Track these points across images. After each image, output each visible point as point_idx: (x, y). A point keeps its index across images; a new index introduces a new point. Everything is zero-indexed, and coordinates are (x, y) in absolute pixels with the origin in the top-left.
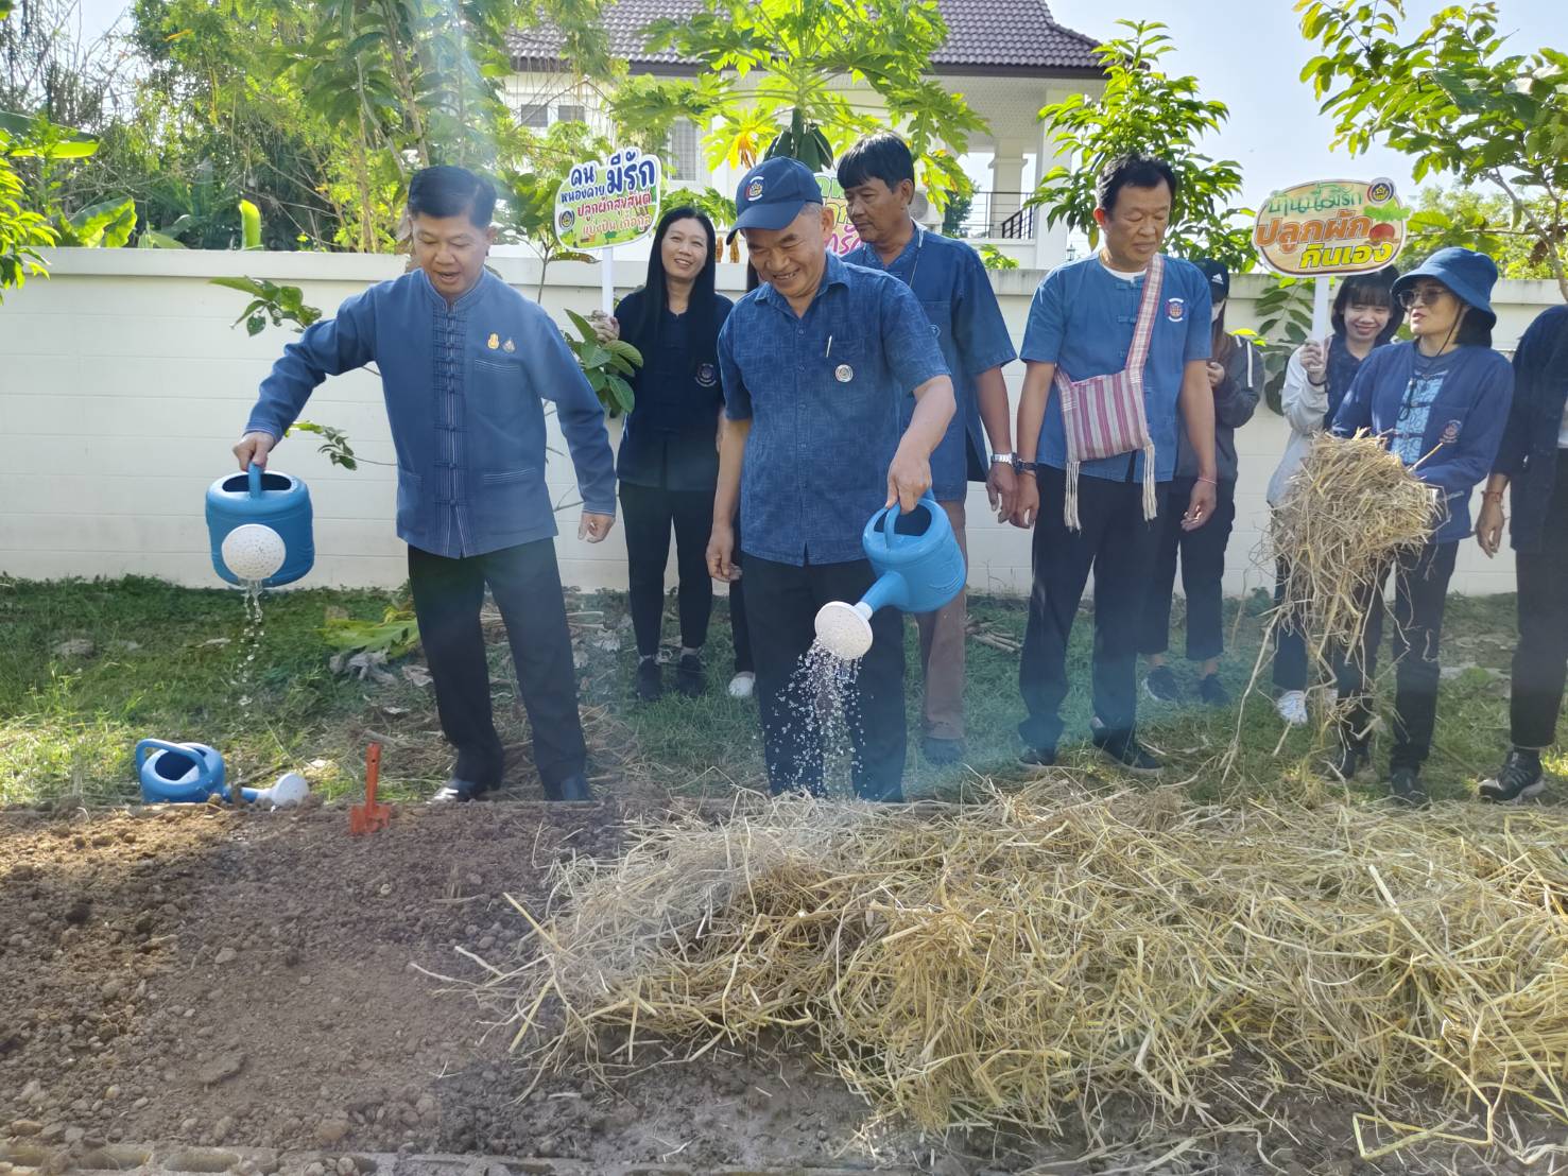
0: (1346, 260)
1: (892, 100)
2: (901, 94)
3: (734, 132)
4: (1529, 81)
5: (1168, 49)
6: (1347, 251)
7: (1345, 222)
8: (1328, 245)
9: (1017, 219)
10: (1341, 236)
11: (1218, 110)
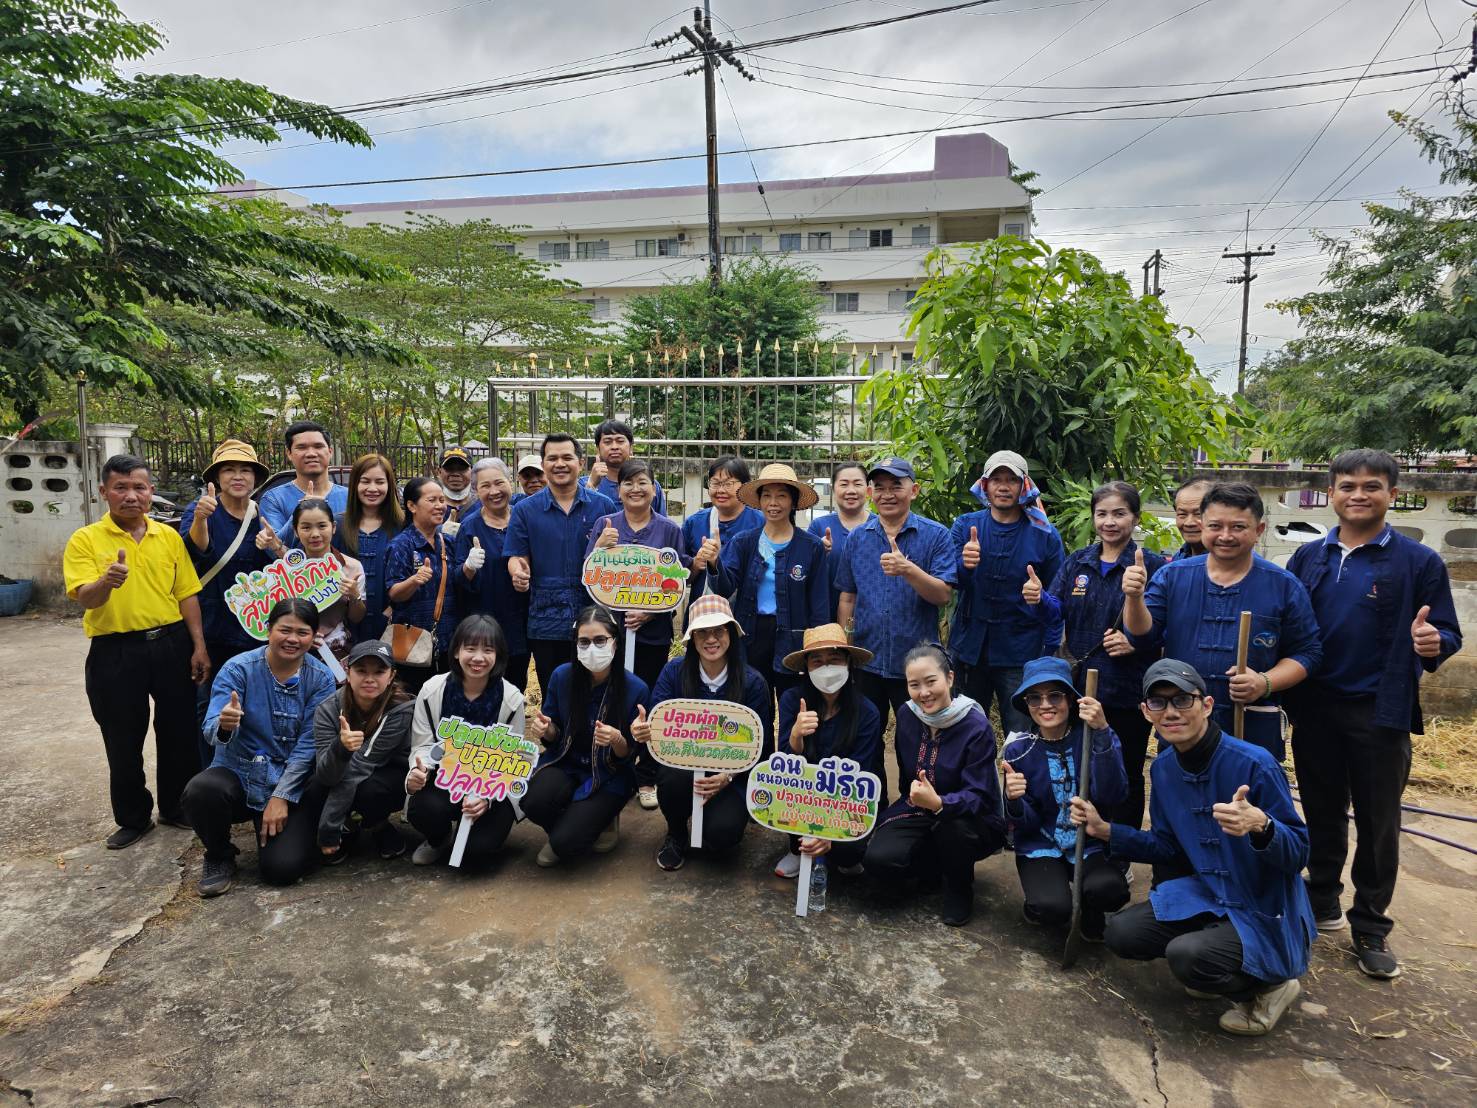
0: (646, 601)
6: (647, 595)
7: (645, 575)
8: (634, 589)
10: (642, 584)
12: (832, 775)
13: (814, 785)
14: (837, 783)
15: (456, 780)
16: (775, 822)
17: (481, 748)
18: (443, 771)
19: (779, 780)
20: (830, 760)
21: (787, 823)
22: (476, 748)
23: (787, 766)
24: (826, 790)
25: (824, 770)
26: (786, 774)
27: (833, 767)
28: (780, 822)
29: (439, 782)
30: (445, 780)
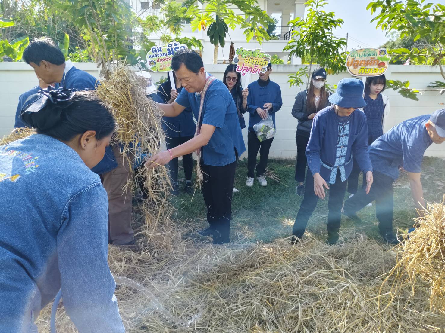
0: (371, 72)
1: (245, 12)
2: (248, 11)
3: (200, 20)
4: (433, 17)
5: (326, 3)
6: (372, 69)
7: (372, 61)
8: (367, 67)
9: (288, 34)
10: (370, 65)
11: (340, 22)
12: (172, 48)
13: (167, 54)
14: (174, 51)
15: (243, 69)
16: (159, 70)
17: (251, 58)
18: (239, 66)
19: (156, 56)
20: (170, 44)
21: (162, 69)
22: (249, 58)
23: (157, 50)
24: (171, 54)
25: (169, 48)
26: (158, 53)
27: (171, 46)
28: (160, 69)
29: (237, 70)
30: (239, 69)
